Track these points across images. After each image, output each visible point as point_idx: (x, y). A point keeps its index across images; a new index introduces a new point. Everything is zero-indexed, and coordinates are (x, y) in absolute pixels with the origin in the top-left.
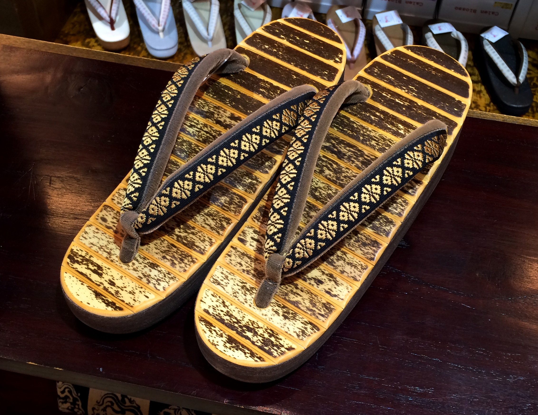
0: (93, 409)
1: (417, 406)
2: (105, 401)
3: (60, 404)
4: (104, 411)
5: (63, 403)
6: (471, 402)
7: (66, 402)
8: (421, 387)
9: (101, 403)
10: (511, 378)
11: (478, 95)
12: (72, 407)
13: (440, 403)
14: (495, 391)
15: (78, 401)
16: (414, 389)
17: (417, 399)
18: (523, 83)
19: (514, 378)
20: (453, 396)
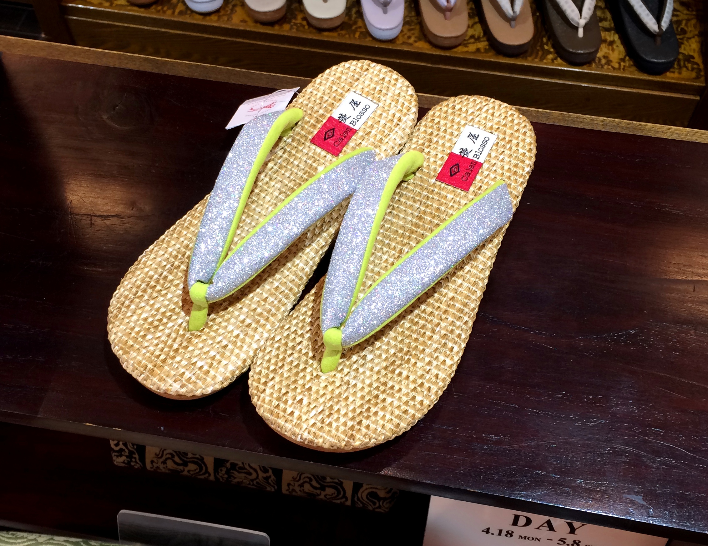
0: (152, 462)
1: (492, 454)
2: (165, 453)
3: (114, 458)
4: (164, 464)
5: (117, 456)
6: (549, 448)
7: (121, 456)
8: (496, 435)
9: (160, 455)
10: (591, 422)
11: (610, 47)
12: (128, 461)
13: (517, 451)
14: (574, 436)
15: (135, 454)
16: (490, 438)
17: (493, 447)
18: (666, 30)
19: (595, 422)
20: (530, 443)
